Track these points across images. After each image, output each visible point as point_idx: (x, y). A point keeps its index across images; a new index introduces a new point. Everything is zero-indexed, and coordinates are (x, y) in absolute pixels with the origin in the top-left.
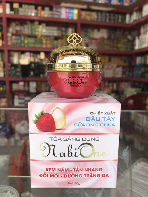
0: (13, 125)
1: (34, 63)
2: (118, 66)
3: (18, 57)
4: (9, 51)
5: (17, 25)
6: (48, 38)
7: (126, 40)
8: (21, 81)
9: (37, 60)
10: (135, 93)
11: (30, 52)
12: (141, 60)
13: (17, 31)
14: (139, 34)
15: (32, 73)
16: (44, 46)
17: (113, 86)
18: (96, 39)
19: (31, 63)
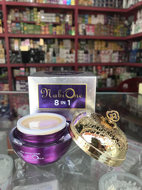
0: (15, 108)
1: (34, 49)
2: (114, 52)
3: (18, 44)
4: (10, 38)
5: (16, 12)
6: (47, 25)
7: (122, 26)
8: (22, 67)
9: (36, 47)
10: (130, 77)
11: (30, 38)
12: (137, 45)
13: (16, 18)
14: (135, 19)
15: (32, 59)
16: (43, 33)
17: (109, 71)
18: (93, 25)
19: (31, 49)
